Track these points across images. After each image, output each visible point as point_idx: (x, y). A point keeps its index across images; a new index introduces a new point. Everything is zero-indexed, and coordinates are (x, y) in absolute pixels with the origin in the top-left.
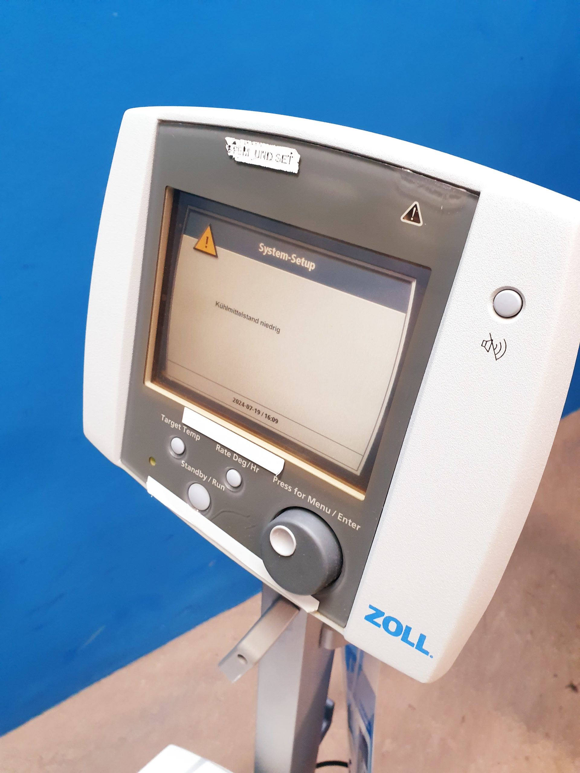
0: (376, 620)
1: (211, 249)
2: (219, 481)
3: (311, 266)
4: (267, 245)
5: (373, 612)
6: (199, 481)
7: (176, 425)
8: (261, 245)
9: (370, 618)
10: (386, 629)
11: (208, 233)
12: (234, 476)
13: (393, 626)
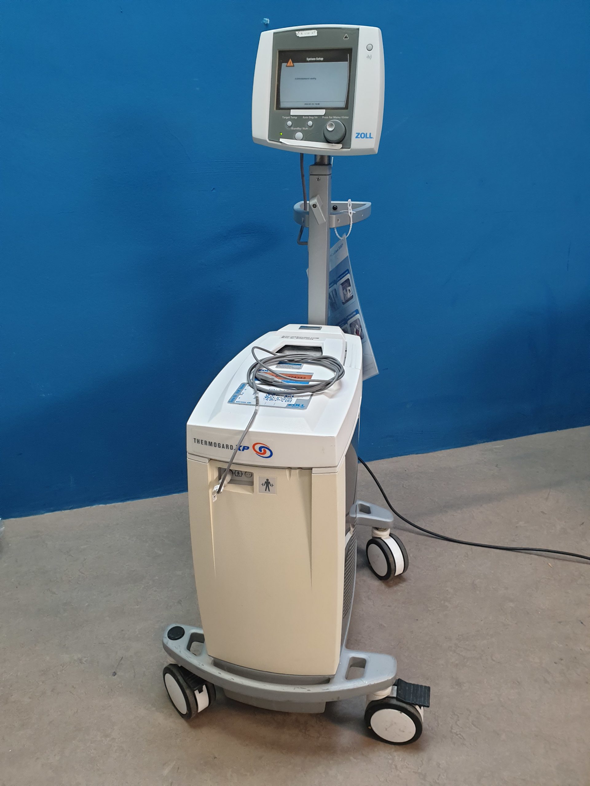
0: (358, 137)
1: (292, 64)
2: (305, 128)
3: (322, 59)
5: (357, 134)
6: (298, 131)
7: (288, 117)
8: (307, 58)
9: (357, 137)
10: (361, 137)
11: (290, 60)
12: (310, 123)
13: (363, 136)
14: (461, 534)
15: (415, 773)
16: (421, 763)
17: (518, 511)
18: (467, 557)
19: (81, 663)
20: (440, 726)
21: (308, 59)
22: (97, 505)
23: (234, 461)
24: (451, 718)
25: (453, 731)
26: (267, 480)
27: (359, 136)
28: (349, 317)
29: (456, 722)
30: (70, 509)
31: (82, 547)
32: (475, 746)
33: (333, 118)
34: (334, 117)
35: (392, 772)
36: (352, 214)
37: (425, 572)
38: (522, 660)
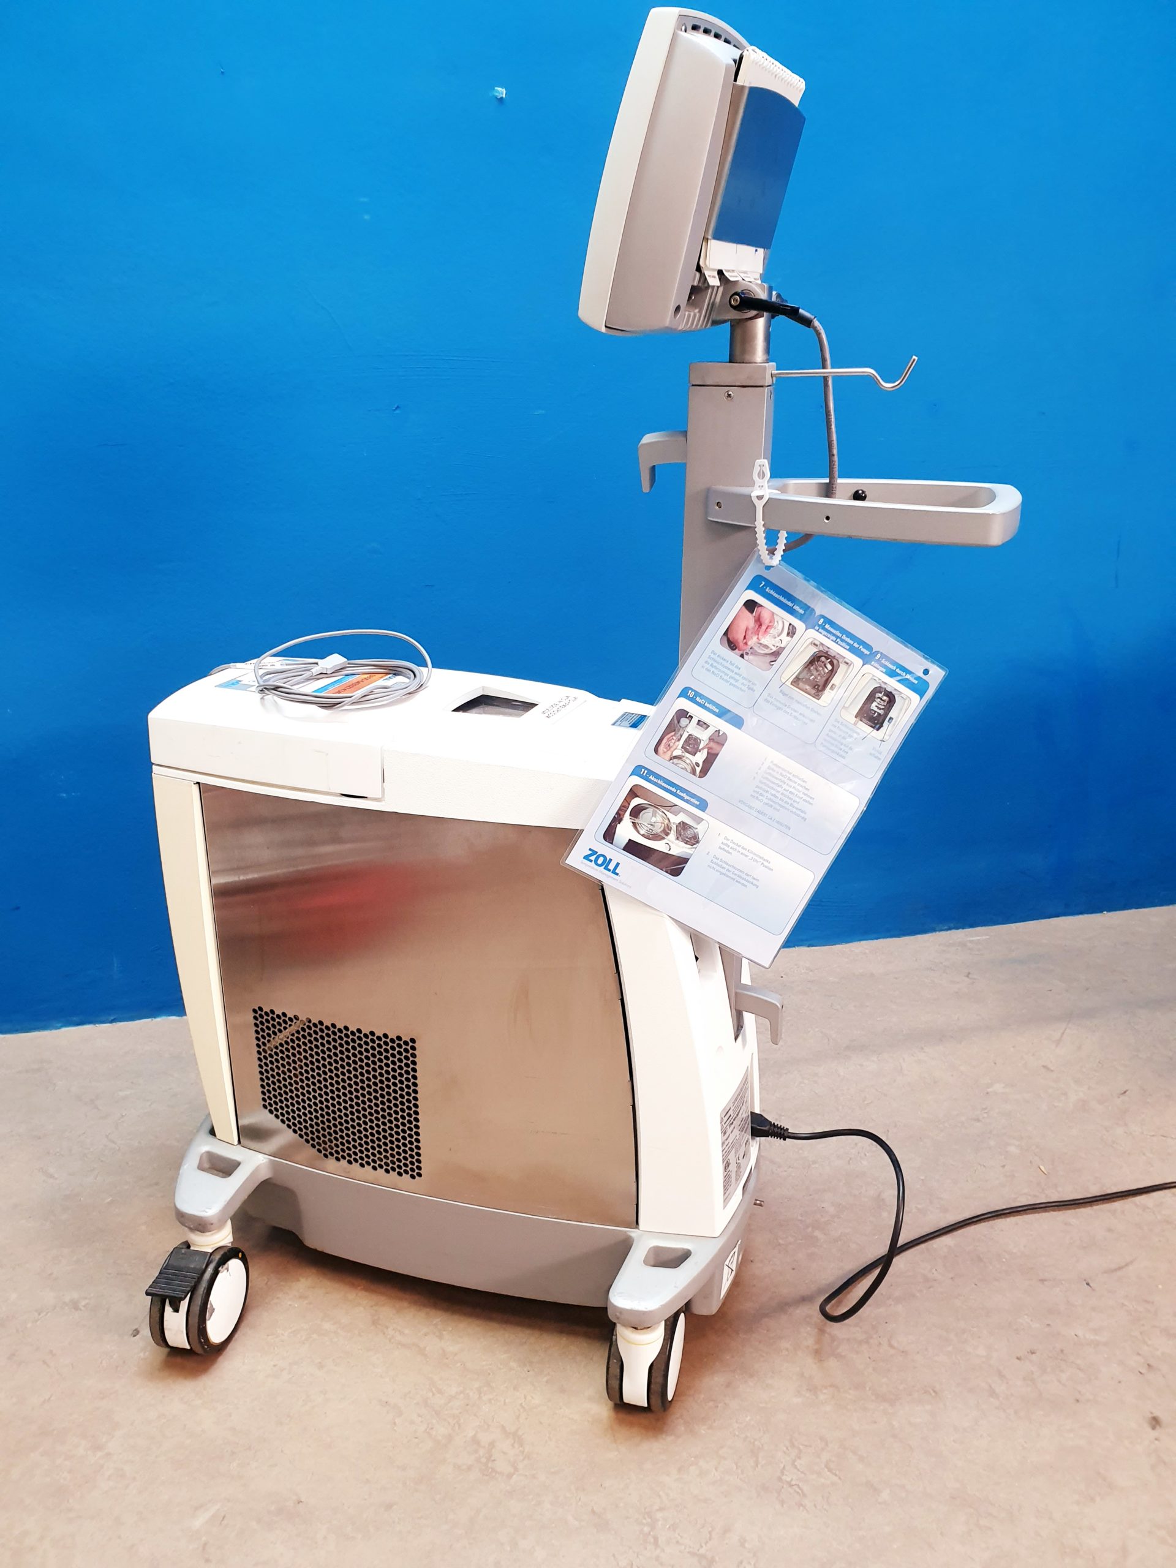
15: (693, 1554)
16: (708, 1535)
17: (995, 1064)
19: (77, 1309)
20: (759, 1466)
22: (164, 1018)
24: (784, 1452)
25: (784, 1478)
29: (794, 1461)
31: (122, 1093)
32: (825, 1510)
35: (646, 1549)
37: (785, 1171)
38: (950, 1348)
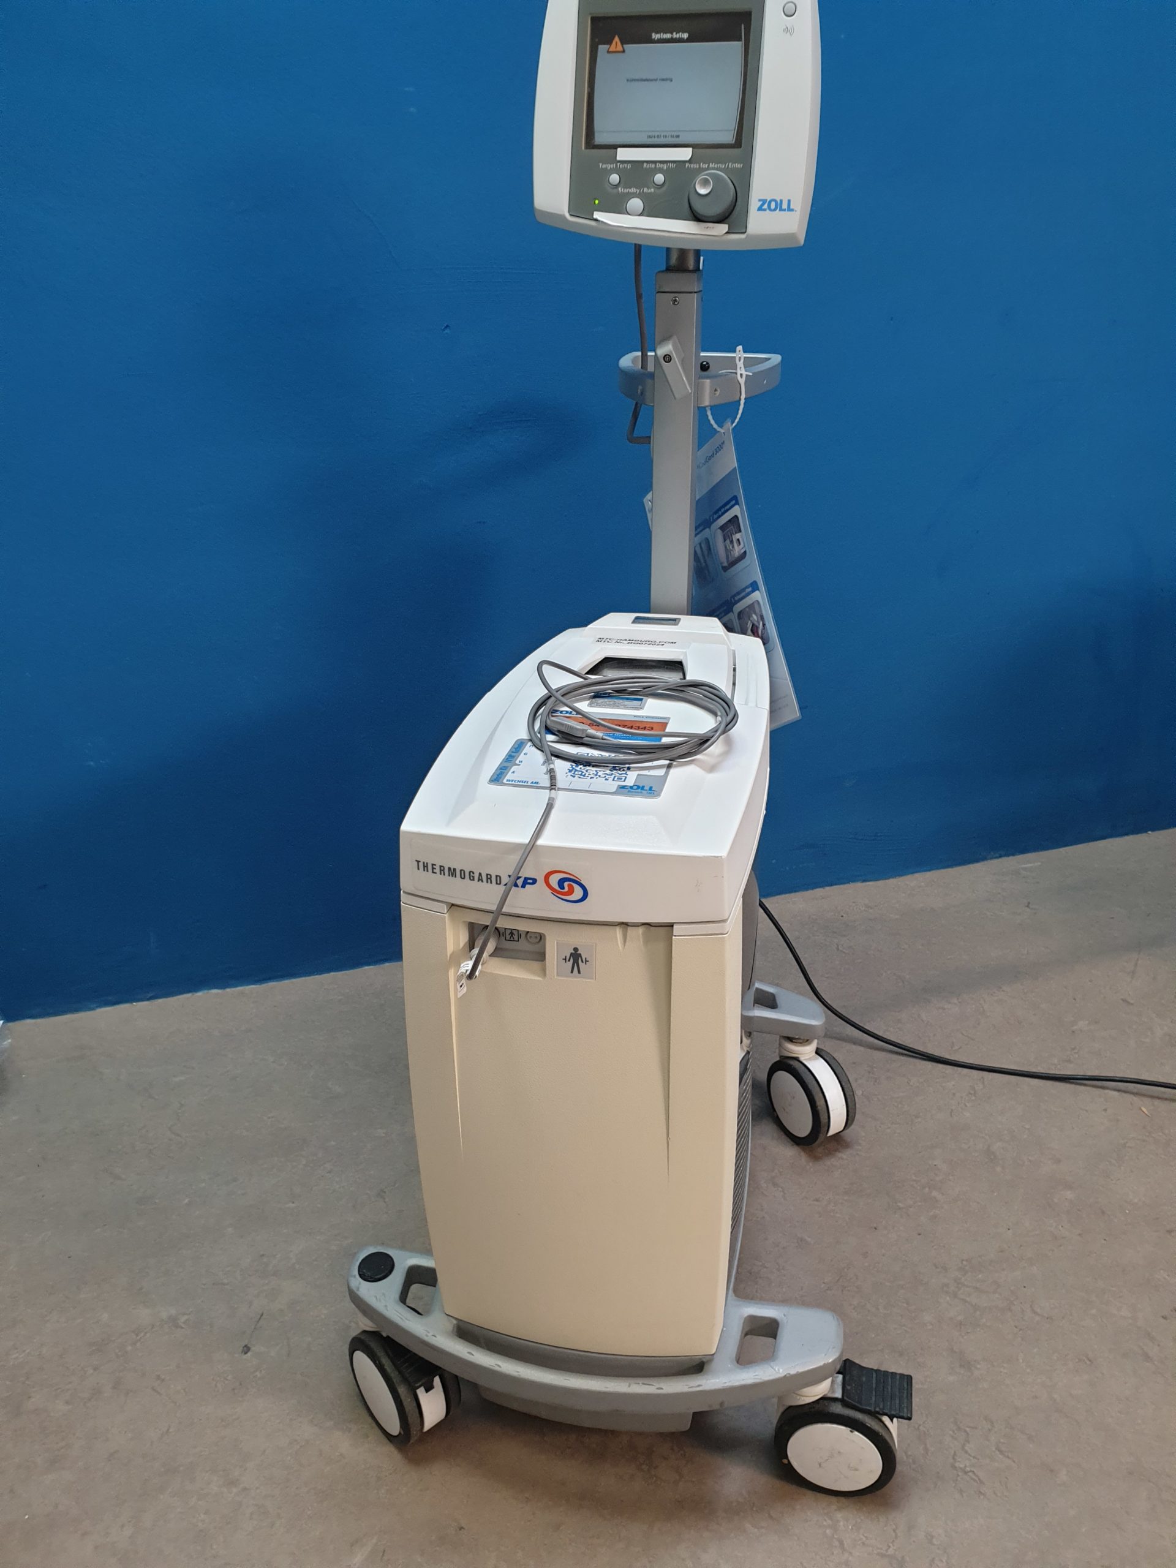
0: (763, 208)
1: (620, 48)
2: (648, 188)
3: (685, 36)
4: (657, 33)
5: (761, 203)
6: (634, 195)
7: (612, 166)
8: (653, 34)
9: (760, 209)
10: (770, 210)
11: (617, 39)
12: (659, 178)
13: (773, 205)
14: (960, 1048)
15: (883, 1556)
16: (894, 1534)
17: (1075, 999)
18: (975, 1096)
19: (177, 1326)
20: (929, 1454)
21: (655, 36)
22: (206, 991)
23: (504, 910)
24: (952, 1437)
25: (957, 1464)
26: (576, 949)
27: (765, 206)
28: (736, 598)
29: (963, 1446)
30: (149, 999)
31: (177, 1079)
32: (1006, 1496)
33: (709, 166)
34: (711, 164)
35: (833, 1554)
36: (744, 377)
37: (889, 1128)
38: (1094, 1311)
